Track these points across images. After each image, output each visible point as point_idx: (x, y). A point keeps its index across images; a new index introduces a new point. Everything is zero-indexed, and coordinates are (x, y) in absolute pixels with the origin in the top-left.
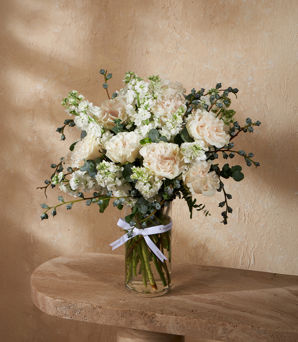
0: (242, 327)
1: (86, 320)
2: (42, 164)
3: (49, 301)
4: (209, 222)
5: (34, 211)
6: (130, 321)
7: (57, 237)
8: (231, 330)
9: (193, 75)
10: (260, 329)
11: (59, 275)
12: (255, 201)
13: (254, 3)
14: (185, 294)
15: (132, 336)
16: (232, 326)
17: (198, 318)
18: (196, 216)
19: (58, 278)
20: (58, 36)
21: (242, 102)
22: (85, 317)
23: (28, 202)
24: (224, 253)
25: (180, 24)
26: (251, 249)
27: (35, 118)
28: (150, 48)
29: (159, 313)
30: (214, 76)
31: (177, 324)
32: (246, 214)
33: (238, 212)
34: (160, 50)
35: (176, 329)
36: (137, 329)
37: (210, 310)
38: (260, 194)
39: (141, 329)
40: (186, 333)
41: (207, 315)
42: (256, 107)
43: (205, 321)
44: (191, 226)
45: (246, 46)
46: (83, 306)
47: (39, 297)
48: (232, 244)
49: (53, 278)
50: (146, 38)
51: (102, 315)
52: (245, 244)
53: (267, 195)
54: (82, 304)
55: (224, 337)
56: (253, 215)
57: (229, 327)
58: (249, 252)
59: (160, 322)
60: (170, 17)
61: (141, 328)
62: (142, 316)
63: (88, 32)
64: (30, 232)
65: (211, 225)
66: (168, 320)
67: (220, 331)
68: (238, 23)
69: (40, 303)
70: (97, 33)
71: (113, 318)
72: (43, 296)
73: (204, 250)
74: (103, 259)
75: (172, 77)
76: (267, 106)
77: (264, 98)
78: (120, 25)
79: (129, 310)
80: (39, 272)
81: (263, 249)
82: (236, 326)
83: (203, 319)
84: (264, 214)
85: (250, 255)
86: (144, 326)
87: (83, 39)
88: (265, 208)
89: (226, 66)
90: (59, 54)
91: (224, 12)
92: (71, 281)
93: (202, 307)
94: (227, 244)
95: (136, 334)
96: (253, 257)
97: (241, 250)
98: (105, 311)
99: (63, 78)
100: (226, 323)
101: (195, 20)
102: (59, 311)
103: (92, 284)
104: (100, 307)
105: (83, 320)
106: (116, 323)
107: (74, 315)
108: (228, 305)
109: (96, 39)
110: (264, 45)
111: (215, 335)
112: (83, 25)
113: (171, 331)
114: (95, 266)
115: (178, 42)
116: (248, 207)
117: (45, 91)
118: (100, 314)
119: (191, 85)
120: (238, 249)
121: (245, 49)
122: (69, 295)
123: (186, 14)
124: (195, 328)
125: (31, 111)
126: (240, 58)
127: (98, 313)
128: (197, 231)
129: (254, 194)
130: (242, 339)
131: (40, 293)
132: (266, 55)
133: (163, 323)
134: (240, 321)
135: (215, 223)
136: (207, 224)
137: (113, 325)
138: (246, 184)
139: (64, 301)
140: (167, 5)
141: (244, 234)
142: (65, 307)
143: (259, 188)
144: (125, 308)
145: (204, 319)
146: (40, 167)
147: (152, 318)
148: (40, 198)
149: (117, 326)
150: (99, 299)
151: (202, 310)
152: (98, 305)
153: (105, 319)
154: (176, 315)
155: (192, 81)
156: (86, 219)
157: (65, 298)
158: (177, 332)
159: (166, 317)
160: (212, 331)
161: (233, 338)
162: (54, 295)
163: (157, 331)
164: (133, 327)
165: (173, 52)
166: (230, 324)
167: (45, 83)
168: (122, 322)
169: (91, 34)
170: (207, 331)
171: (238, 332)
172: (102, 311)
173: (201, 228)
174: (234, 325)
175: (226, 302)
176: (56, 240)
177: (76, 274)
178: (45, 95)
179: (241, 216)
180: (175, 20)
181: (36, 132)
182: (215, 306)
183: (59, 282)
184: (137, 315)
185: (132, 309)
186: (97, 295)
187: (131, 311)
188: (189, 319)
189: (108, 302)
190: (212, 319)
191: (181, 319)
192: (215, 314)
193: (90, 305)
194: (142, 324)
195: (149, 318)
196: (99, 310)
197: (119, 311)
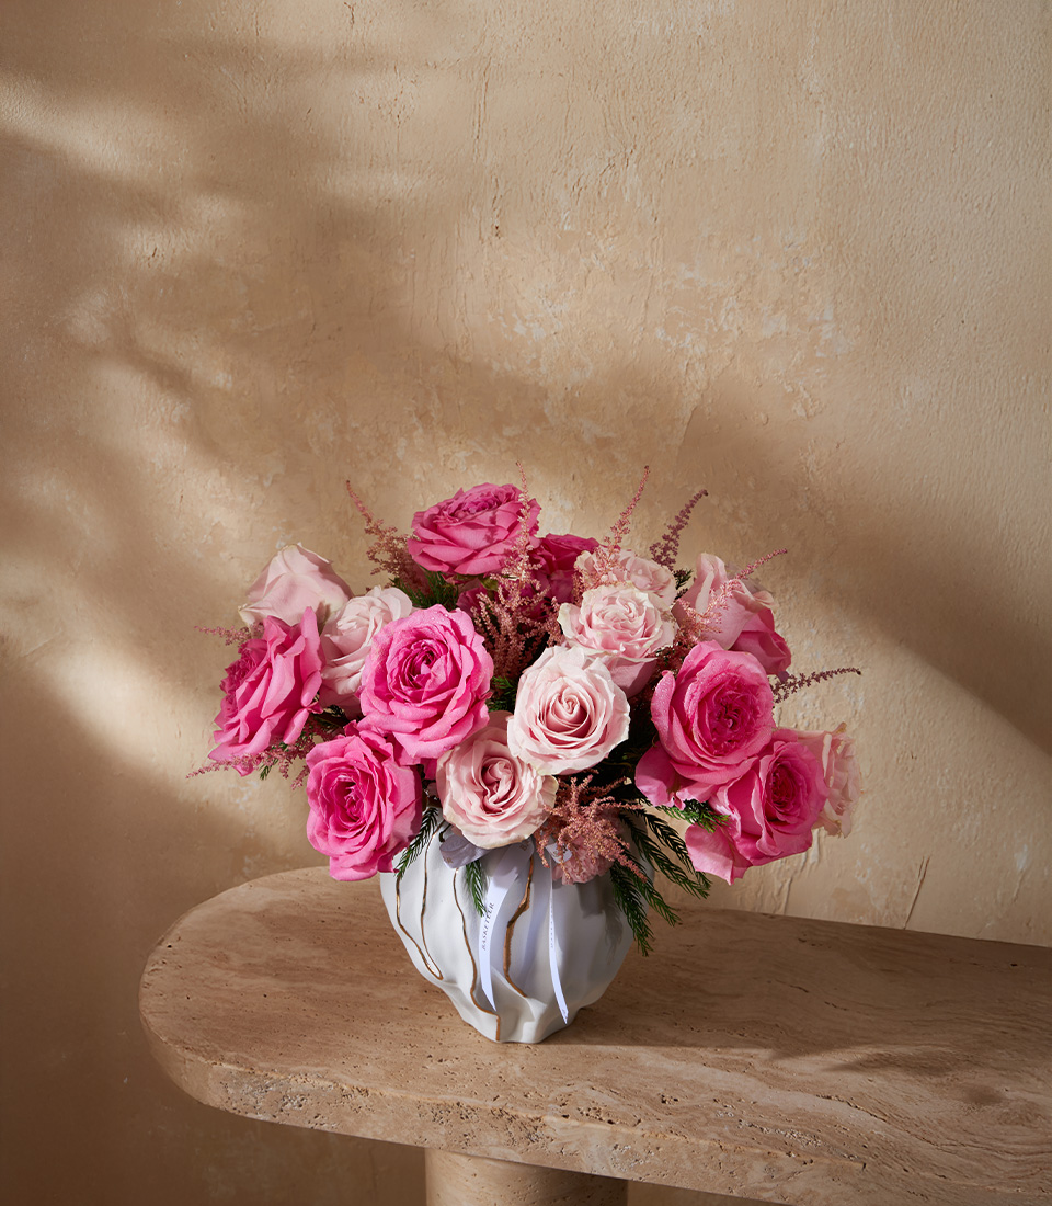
0: (829, 1164)
1: (321, 1124)
6: (462, 1135)
8: (794, 1173)
9: (646, 306)
16: (799, 1161)
17: (682, 1130)
19: (233, 973)
21: (802, 389)
22: (316, 1117)
29: (556, 1115)
30: (713, 308)
35: (610, 1163)
37: (721, 1093)
40: (645, 1175)
41: (713, 1116)
43: (707, 1143)
46: (308, 1086)
51: (372, 1114)
54: (306, 1077)
55: (767, 1190)
57: (786, 1163)
59: (559, 1140)
62: (500, 1121)
66: (586, 1136)
67: (756, 1174)
71: (405, 1123)
75: (578, 311)
79: (458, 1104)
82: (812, 1161)
83: (701, 1138)
88: (859, 709)
89: (752, 274)
93: (693, 1082)
98: (379, 1102)
100: (776, 1152)
102: (235, 1098)
103: (338, 994)
104: (364, 1092)
105: (310, 1126)
106: (417, 1138)
107: (282, 1110)
108: (775, 1072)
111: (739, 1184)
113: (597, 1166)
114: (349, 919)
116: (808, 707)
118: (365, 1112)
119: (638, 338)
124: (673, 1162)
127: (357, 1108)
130: (827, 1199)
133: (569, 1143)
134: (822, 1139)
139: (248, 1070)
142: (251, 1088)
143: (844, 651)
144: (444, 1097)
145: (702, 1135)
147: (532, 1130)
150: (362, 1057)
151: (692, 1097)
152: (356, 1084)
153: (380, 1124)
154: (610, 1122)
155: (642, 324)
157: (251, 1059)
158: (615, 1170)
159: (577, 1125)
160: (731, 1173)
161: (798, 1194)
163: (550, 1164)
164: (472, 1152)
166: (789, 1154)
168: (436, 1139)
170: (712, 1172)
171: (815, 1178)
172: (371, 1103)
174: (803, 1158)
177: (290, 953)
182: (733, 1074)
183: (236, 988)
184: (483, 1119)
186: (353, 1041)
187: (465, 1106)
188: (653, 1135)
189: (388, 1068)
190: (728, 1134)
191: (627, 1137)
192: (738, 1113)
193: (331, 1084)
194: (500, 1143)
195: (522, 1128)
196: (361, 1100)
197: (425, 1105)
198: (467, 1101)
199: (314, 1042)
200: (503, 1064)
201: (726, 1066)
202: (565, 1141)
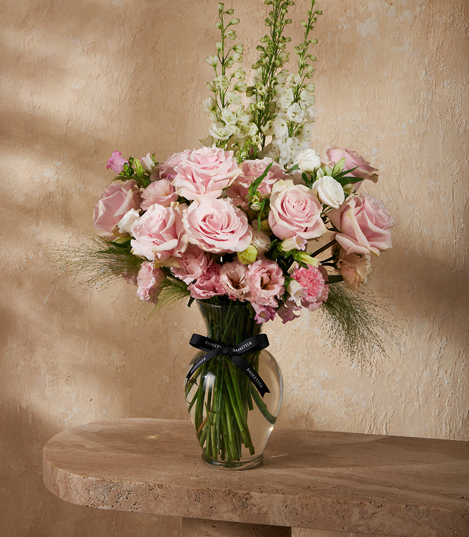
0: (390, 507)
1: (137, 509)
2: (49, 294)
3: (75, 480)
4: (315, 379)
5: (35, 371)
6: (209, 508)
7: (71, 413)
8: (374, 514)
10: (420, 508)
11: (88, 446)
12: (386, 341)
13: (377, 38)
14: (293, 467)
16: (375, 506)
17: (319, 496)
18: (294, 369)
19: (88, 451)
20: (80, 95)
22: (135, 505)
23: (26, 357)
26: (382, 418)
27: (41, 223)
29: (256, 492)
31: (286, 507)
32: (372, 362)
33: (360, 361)
35: (284, 517)
36: (221, 520)
37: (337, 485)
39: (228, 520)
40: (301, 522)
41: (333, 492)
42: (384, 194)
43: (331, 500)
44: (287, 385)
45: (367, 103)
46: (132, 485)
47: (58, 476)
48: (351, 413)
49: (78, 450)
51: (164, 500)
52: (372, 411)
53: (405, 330)
54: (131, 482)
55: (361, 526)
56: (383, 364)
57: (370, 508)
58: (379, 423)
59: (258, 505)
62: (229, 497)
63: (126, 87)
64: (28, 406)
65: (318, 383)
66: (271, 502)
67: (355, 516)
68: (354, 69)
69: (60, 486)
70: (141, 89)
71: (181, 503)
72: (66, 474)
73: (307, 424)
74: (156, 426)
77: (396, 181)
78: (175, 76)
79: (208, 489)
80: (56, 443)
81: (401, 418)
82: (382, 506)
84: (401, 362)
85: (380, 428)
86: (231, 515)
87: (119, 99)
88: (402, 352)
89: (337, 134)
90: (80, 122)
91: (334, 52)
92: (109, 453)
93: (323, 482)
94: (343, 412)
96: (385, 431)
97: (366, 421)
98: (168, 492)
99: (87, 159)
100: (364, 502)
101: (290, 66)
102: (93, 497)
104: (161, 486)
105: (132, 510)
106: (186, 512)
107: (117, 502)
108: (364, 480)
109: (138, 97)
110: (394, 101)
111: (347, 524)
112: (119, 77)
113: (277, 520)
114: (145, 435)
116: (376, 352)
117: (57, 180)
118: (161, 498)
120: (361, 419)
121: (365, 106)
122: (107, 471)
124: (315, 513)
125: (35, 212)
126: (358, 121)
127: (156, 496)
128: (296, 393)
130: (390, 528)
131: (60, 470)
132: (397, 115)
133: (263, 507)
134: (387, 498)
135: (324, 379)
136: (312, 380)
137: (181, 516)
139: (101, 479)
140: (246, 45)
141: (370, 395)
142: (102, 490)
144: (201, 487)
145: (328, 497)
146: (46, 299)
147: (245, 500)
148: (45, 349)
149: (187, 516)
150: (158, 475)
151: (323, 486)
152: (156, 483)
153: (167, 505)
154: (283, 494)
156: (120, 380)
157: (102, 475)
158: (286, 521)
159: (267, 496)
160: (343, 517)
161: (376, 526)
162: (84, 471)
163: (253, 521)
164: (214, 518)
166: (371, 503)
167: (57, 168)
168: (196, 511)
169: (131, 90)
170: (334, 517)
171: (383, 515)
172: (164, 493)
173: (303, 388)
174: (377, 505)
175: (360, 476)
176: (69, 418)
177: (116, 445)
178: (56, 185)
179: (365, 366)
181: (42, 244)
182: (343, 480)
183: (90, 455)
184: (220, 496)
185: (213, 488)
186: (153, 471)
188: (305, 498)
189: (172, 478)
190: (341, 497)
191: (292, 500)
192: (345, 491)
193: (143, 483)
194: (228, 511)
195: (240, 500)
196: (159, 491)
197: (192, 491)
199: (133, 471)
200: (228, 477)
202: (261, 506)
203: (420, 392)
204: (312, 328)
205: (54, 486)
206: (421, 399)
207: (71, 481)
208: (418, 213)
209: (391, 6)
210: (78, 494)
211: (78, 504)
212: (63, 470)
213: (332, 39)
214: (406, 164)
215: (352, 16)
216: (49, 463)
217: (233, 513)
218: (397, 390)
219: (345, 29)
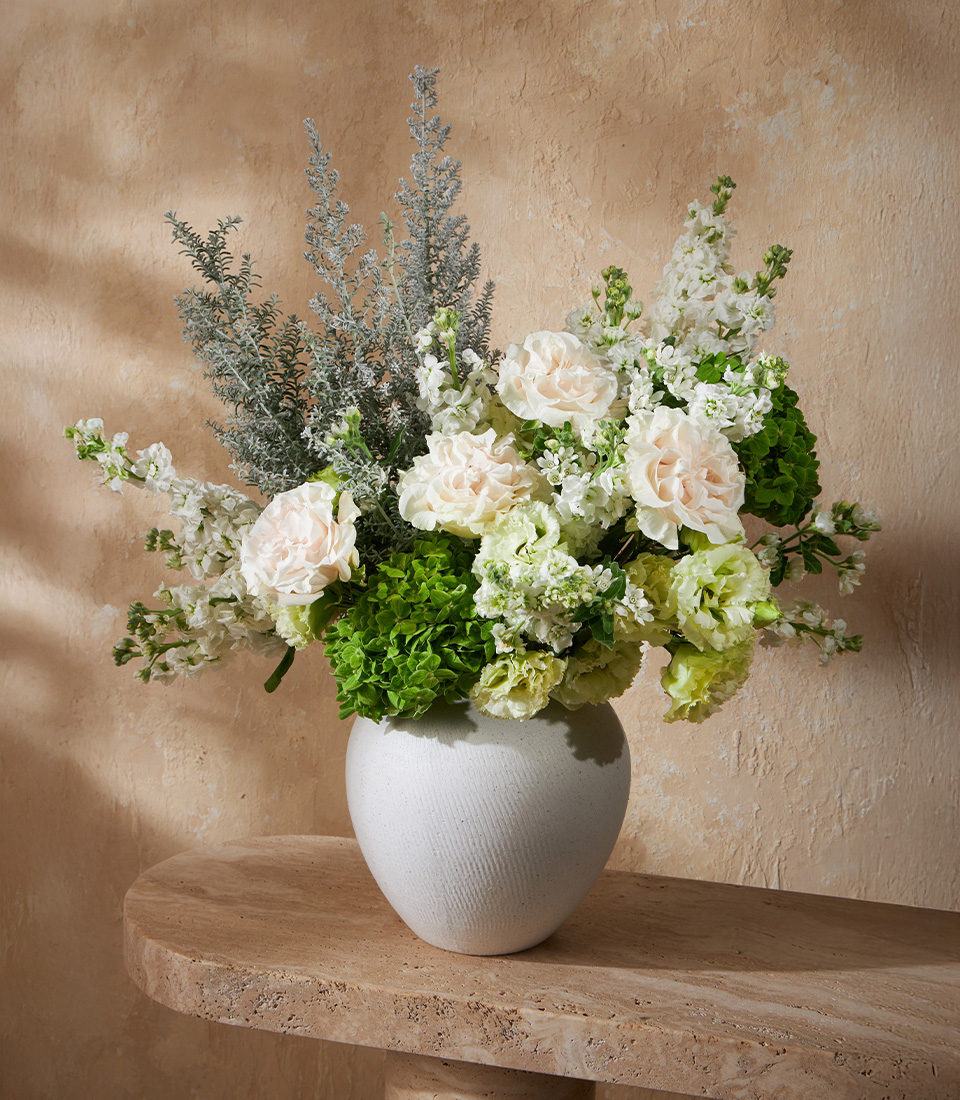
0: (802, 1054)
1: (294, 1028)
3: (177, 965)
4: (651, 773)
5: (144, 741)
6: (436, 1034)
7: (207, 819)
8: (767, 1066)
11: (212, 892)
12: (786, 711)
13: (796, 147)
15: (437, 1085)
16: (771, 1051)
17: (656, 1023)
19: (211, 902)
22: (290, 1019)
23: (130, 715)
24: (692, 866)
25: (586, 205)
26: (771, 850)
28: (500, 273)
29: (533, 1009)
31: (590, 1042)
32: (759, 747)
33: (735, 745)
34: (527, 280)
35: (584, 1061)
36: (459, 1059)
37: (693, 999)
38: (800, 690)
39: (472, 1061)
40: (618, 1074)
41: (686, 1014)
43: (682, 1033)
46: (286, 982)
47: (146, 953)
48: (715, 840)
49: (193, 900)
50: (488, 246)
51: (347, 1013)
52: (754, 838)
53: (822, 693)
54: (284, 975)
55: (740, 1088)
56: (779, 753)
57: (760, 1055)
58: (766, 860)
59: (534, 1035)
60: (558, 186)
61: (472, 1058)
62: (476, 1016)
64: (131, 802)
65: (658, 783)
66: (561, 1030)
67: (730, 1069)
68: (749, 204)
69: (148, 973)
71: (380, 1022)
73: (633, 855)
74: (348, 854)
76: (827, 438)
77: (819, 416)
79: (435, 997)
80: (153, 881)
81: (807, 852)
82: (785, 1051)
83: (675, 1029)
84: (812, 750)
85: (768, 870)
86: (480, 1051)
88: (816, 733)
91: (713, 172)
92: (250, 908)
93: (665, 991)
94: (701, 837)
95: (451, 1080)
96: (776, 874)
97: (742, 854)
98: (355, 998)
100: (749, 1041)
101: (629, 195)
102: (209, 1000)
103: (314, 919)
104: (342, 987)
105: (283, 1029)
106: (390, 1040)
107: (256, 1012)
108: (745, 989)
110: (823, 266)
111: (712, 1082)
113: (570, 1066)
114: (323, 870)
115: (579, 258)
116: (766, 730)
117: (194, 397)
118: (341, 1010)
120: (732, 851)
122: (241, 948)
123: (605, 178)
124: (647, 1058)
127: (333, 1005)
129: (783, 691)
131: (149, 941)
132: (827, 293)
133: (544, 1039)
134: (794, 1034)
135: (668, 775)
136: (646, 776)
137: (379, 1046)
138: (761, 663)
139: (227, 966)
141: (752, 808)
142: (227, 987)
143: (800, 674)
144: (421, 992)
145: (676, 1027)
147: (507, 1024)
149: (393, 1048)
150: (339, 962)
151: (665, 1001)
152: (334, 979)
153: (354, 1024)
154: (585, 1015)
156: (296, 763)
157: (229, 958)
158: (588, 1070)
159: (553, 1018)
160: (704, 1068)
161: (771, 1092)
162: (194, 948)
163: (522, 1066)
164: (445, 1054)
165: (562, 286)
166: (762, 1044)
168: (410, 1039)
170: (686, 1068)
171: (787, 1070)
172: (348, 1000)
174: (776, 1047)
176: (204, 827)
177: (266, 890)
178: (192, 406)
179: (746, 755)
180: (571, 195)
182: (703, 988)
183: (214, 912)
184: (458, 1013)
185: (445, 995)
186: (330, 951)
187: (441, 999)
188: (628, 1026)
189: (366, 970)
190: (702, 1028)
191: (603, 1029)
192: (710, 1013)
193: (308, 979)
194: (473, 1043)
195: (498, 1023)
196: (338, 996)
197: (403, 999)
198: (442, 996)
199: (291, 949)
200: (477, 972)
201: (698, 982)
202: (540, 1037)
203: (845, 807)
204: (650, 683)
205: (138, 970)
206: (845, 819)
207: (168, 965)
208: (857, 478)
209: (826, 87)
210: (181, 991)
211: (182, 1010)
212: (154, 941)
213: (711, 147)
214: (839, 385)
215: (751, 104)
216: (131, 925)
217: (484, 1048)
218: (802, 800)
219: (736, 127)
